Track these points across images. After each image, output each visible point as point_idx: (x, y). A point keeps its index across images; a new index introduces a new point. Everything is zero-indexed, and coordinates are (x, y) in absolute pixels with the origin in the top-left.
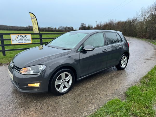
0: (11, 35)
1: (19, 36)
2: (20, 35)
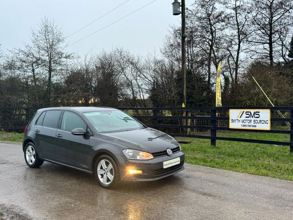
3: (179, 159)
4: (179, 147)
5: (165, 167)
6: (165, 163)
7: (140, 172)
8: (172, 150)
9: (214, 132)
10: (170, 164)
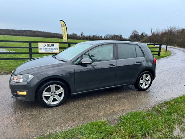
0: (39, 43)
1: (47, 45)
2: (47, 43)
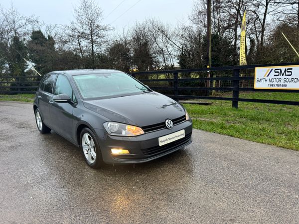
3: (183, 132)
4: (185, 116)
5: (161, 144)
6: (160, 139)
7: (126, 152)
8: (173, 121)
9: (236, 93)
10: (170, 139)
